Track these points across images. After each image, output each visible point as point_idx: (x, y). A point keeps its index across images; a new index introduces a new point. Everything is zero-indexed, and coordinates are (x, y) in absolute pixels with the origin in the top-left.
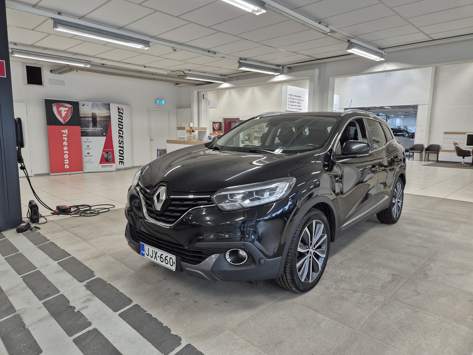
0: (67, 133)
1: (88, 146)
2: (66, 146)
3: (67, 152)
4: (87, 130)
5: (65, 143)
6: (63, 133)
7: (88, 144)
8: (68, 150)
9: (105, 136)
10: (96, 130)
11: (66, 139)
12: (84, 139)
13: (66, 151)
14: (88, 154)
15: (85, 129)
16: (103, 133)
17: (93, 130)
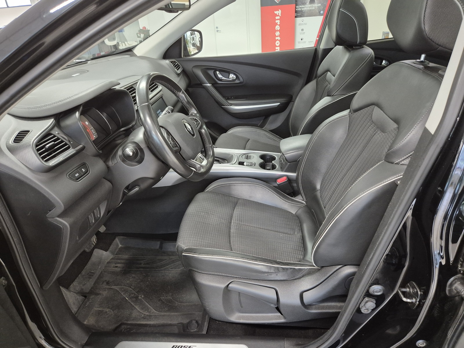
0: (280, 15)
1: (303, 30)
2: (278, 31)
3: (279, 38)
4: (303, 9)
5: (278, 28)
6: (276, 15)
7: (302, 27)
8: (280, 36)
9: (322, 15)
10: (313, 7)
11: (278, 22)
12: (299, 20)
13: (278, 36)
14: (302, 39)
15: (301, 8)
16: (321, 11)
17: (310, 7)
